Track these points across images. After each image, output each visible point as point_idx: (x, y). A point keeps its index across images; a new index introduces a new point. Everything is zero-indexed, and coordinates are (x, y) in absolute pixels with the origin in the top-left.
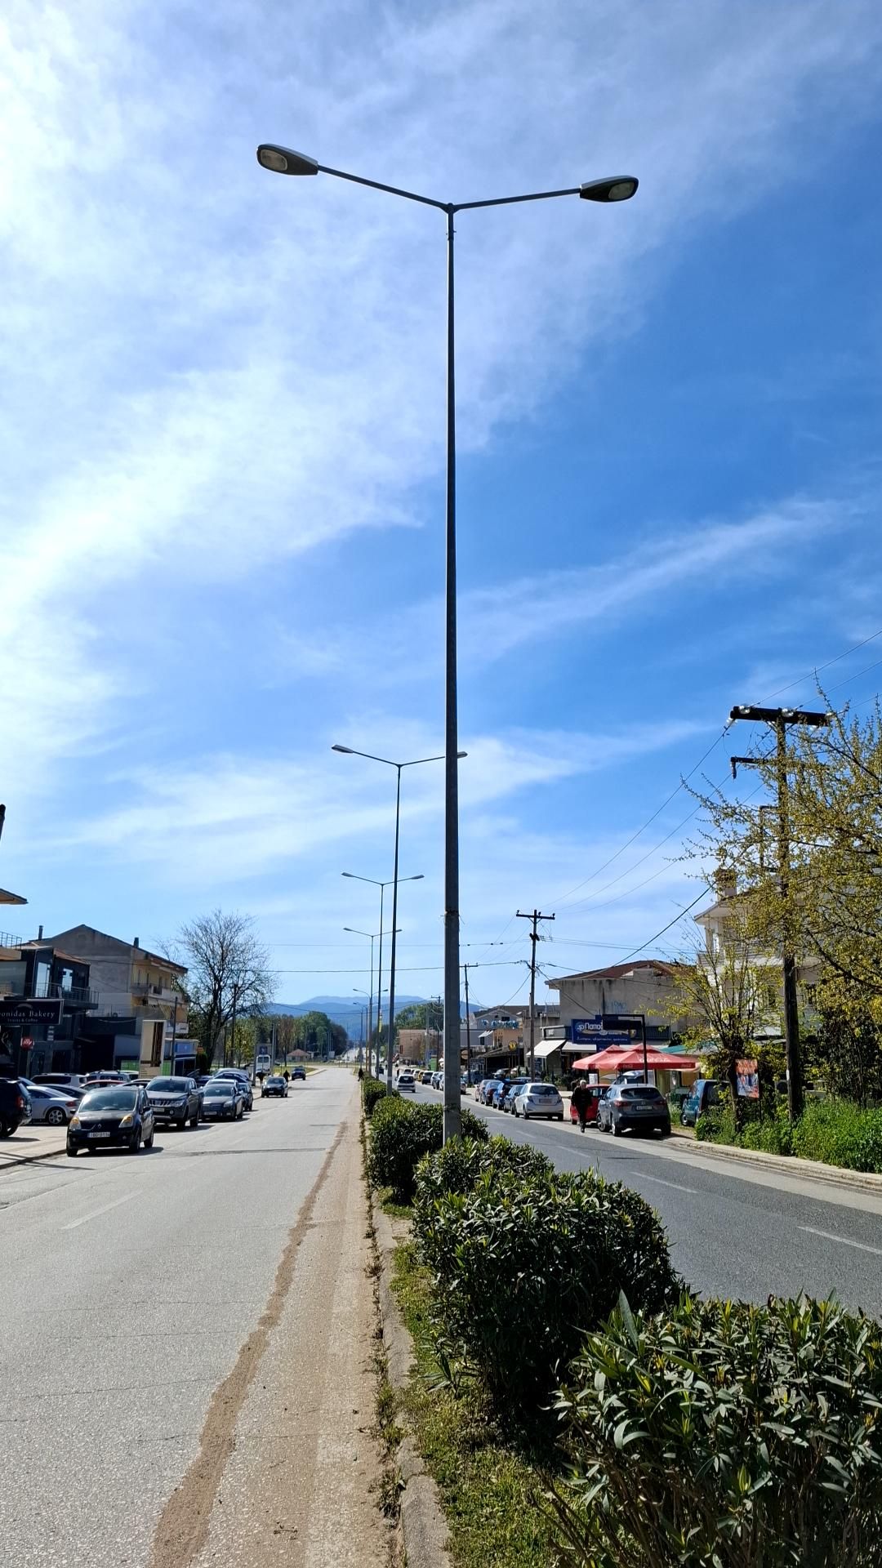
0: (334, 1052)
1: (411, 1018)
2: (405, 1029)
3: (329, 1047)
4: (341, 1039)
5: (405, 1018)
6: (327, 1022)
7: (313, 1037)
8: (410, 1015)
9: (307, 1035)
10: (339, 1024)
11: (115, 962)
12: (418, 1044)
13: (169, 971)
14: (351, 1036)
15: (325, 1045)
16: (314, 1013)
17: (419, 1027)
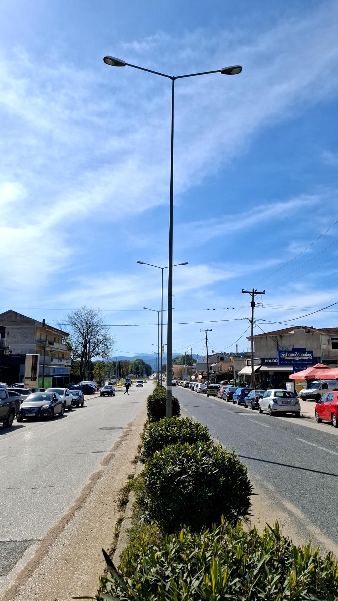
0: (146, 375)
1: (177, 361)
2: (176, 365)
3: (144, 373)
4: (149, 369)
5: (175, 361)
6: (143, 363)
7: (137, 369)
8: (177, 360)
9: (135, 368)
10: (148, 364)
11: (27, 328)
12: (181, 371)
13: (58, 334)
14: (154, 368)
15: (143, 372)
16: (138, 359)
17: (181, 365)
